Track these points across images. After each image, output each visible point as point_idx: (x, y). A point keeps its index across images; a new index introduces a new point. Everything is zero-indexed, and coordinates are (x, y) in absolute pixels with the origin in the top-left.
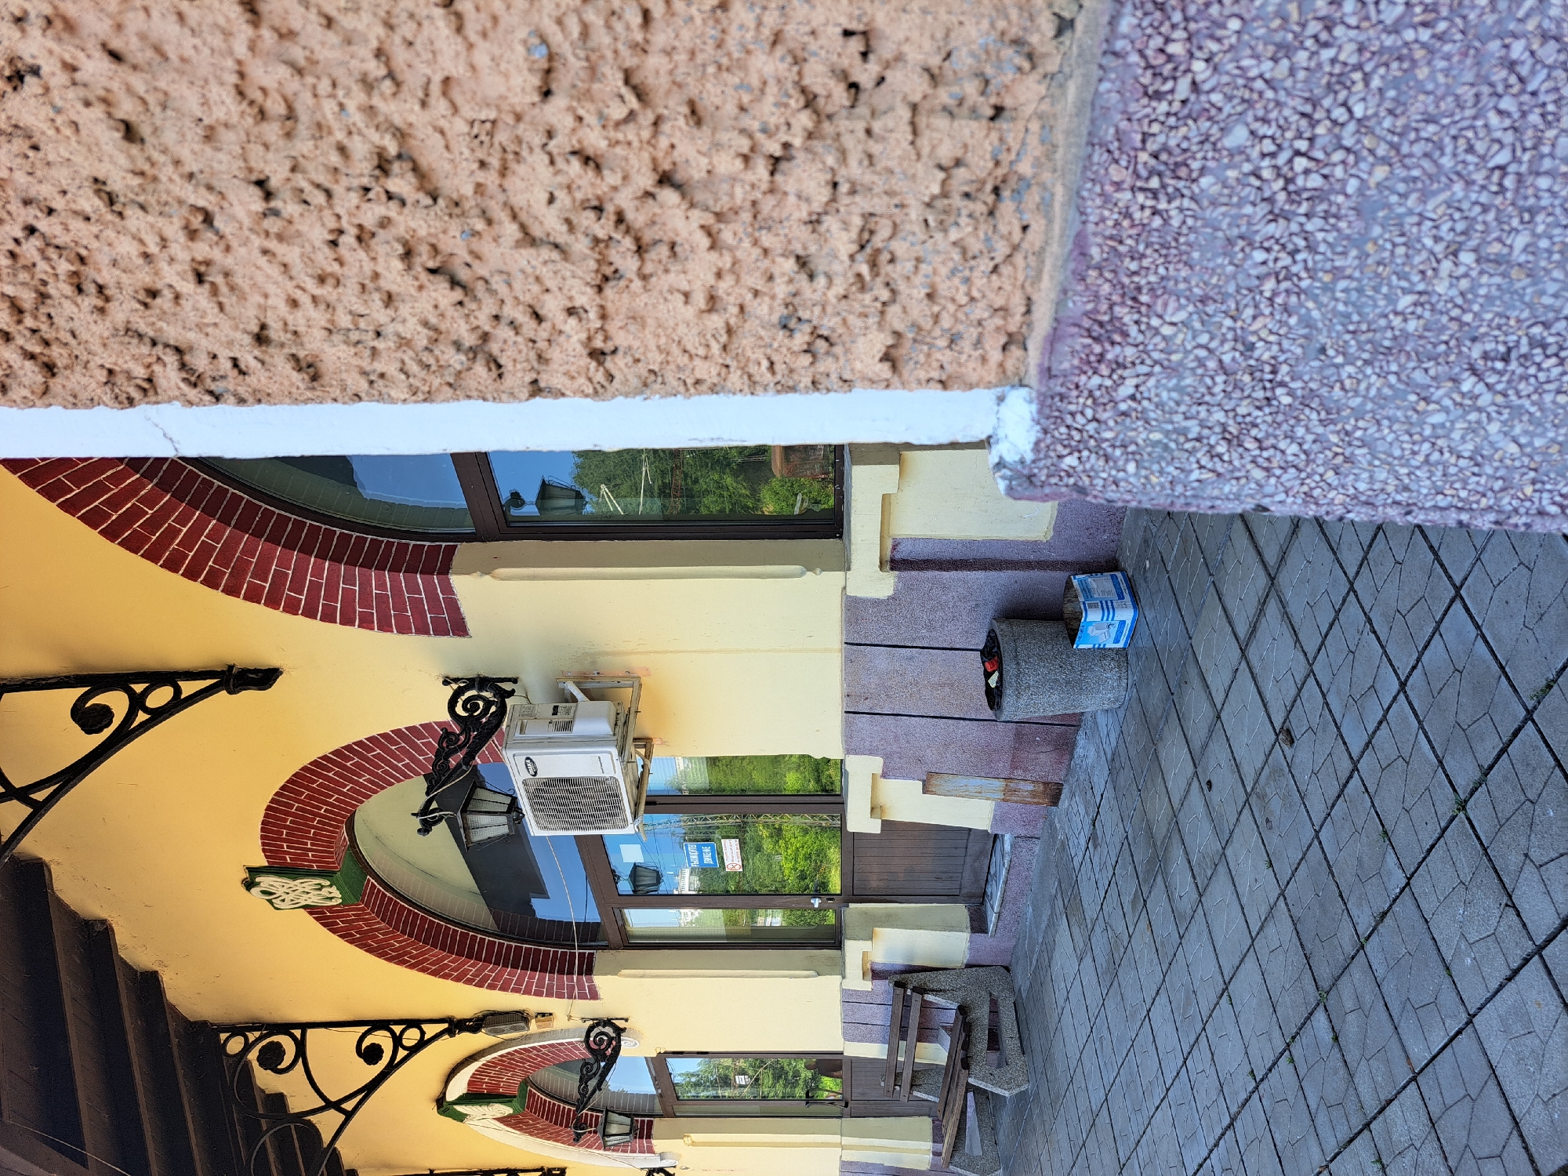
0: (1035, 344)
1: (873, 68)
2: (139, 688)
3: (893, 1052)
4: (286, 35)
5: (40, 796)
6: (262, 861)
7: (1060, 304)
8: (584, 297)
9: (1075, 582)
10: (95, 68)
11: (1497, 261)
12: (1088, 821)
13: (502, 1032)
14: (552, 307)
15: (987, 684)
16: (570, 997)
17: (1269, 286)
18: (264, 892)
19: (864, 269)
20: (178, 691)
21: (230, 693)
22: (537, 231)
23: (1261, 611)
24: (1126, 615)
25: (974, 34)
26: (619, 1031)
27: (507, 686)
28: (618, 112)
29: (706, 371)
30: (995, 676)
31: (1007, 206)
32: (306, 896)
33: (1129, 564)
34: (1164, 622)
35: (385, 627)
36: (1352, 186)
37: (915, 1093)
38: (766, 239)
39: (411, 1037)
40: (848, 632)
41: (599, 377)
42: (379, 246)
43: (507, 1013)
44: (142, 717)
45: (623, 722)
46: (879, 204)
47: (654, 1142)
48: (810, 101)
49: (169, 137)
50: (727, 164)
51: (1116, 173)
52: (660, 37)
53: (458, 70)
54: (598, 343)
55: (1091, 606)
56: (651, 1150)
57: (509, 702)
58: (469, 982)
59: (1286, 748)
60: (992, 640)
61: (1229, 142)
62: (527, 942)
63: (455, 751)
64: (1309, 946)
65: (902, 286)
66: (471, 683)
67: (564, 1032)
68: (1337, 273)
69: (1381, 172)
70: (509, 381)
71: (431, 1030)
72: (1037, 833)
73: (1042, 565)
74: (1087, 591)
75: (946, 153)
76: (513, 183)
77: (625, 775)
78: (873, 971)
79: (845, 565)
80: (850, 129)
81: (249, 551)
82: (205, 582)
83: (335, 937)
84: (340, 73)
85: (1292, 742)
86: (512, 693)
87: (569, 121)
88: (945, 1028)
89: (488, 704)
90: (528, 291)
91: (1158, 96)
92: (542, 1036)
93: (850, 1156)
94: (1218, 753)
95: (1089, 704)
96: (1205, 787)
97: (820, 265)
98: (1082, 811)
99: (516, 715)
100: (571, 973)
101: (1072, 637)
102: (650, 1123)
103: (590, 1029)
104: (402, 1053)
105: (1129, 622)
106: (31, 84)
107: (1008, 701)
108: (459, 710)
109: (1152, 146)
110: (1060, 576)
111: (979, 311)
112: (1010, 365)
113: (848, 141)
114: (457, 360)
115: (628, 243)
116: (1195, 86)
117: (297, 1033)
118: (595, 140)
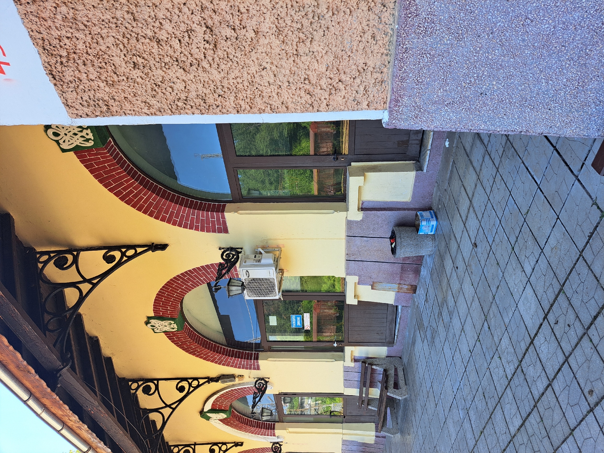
0: (388, 103)
1: (367, 67)
2: (123, 250)
3: (361, 392)
4: (297, 64)
5: (95, 281)
6: (152, 314)
7: (391, 97)
8: (327, 97)
9: (418, 214)
10: (274, 68)
11: (445, 90)
12: (425, 295)
13: (226, 382)
14: (323, 98)
15: (392, 247)
16: (250, 369)
17: (417, 94)
18: (152, 326)
19: (365, 93)
20: (136, 251)
21: (153, 252)
22: (322, 88)
23: (468, 212)
24: (434, 223)
25: (378, 63)
26: (266, 382)
27: (239, 250)
28: (335, 73)
29: (342, 108)
30: (394, 244)
31: (383, 84)
32: (165, 327)
33: (434, 208)
34: (444, 223)
35: (202, 230)
36: (425, 81)
37: (370, 407)
38: (352, 89)
39: (195, 383)
40: (347, 231)
41: (327, 109)
42: (301, 90)
43: (227, 375)
44: (125, 258)
45: (276, 261)
46: (367, 84)
47: (276, 431)
48: (359, 71)
49: (279, 76)
50: (348, 79)
51: (397, 80)
52: (341, 64)
53: (317, 68)
54: (328, 104)
55: (423, 220)
56: (274, 435)
57: (240, 255)
58: (216, 363)
59: (475, 248)
60: (393, 233)
61: (410, 76)
62: (236, 349)
63: (224, 269)
64: (482, 304)
65: (370, 95)
66: (228, 249)
67: (247, 383)
68: (426, 92)
69: (428, 79)
70: (314, 109)
71: (202, 381)
72: (409, 305)
73: (408, 209)
74: (422, 216)
75: (375, 77)
76: (321, 82)
77: (277, 278)
78: (354, 359)
79: (347, 210)
80: (364, 75)
81: (164, 204)
82: (149, 215)
83: (173, 344)
84: (302, 68)
85: (477, 246)
86: (241, 252)
87: (329, 74)
88: (379, 381)
89: (233, 255)
90: (319, 96)
91: (401, 70)
92: (240, 384)
93: (346, 438)
94: (460, 257)
95: (423, 252)
96: (456, 269)
97: (359, 92)
98: (423, 292)
99: (243, 258)
100: (251, 359)
101: (418, 230)
102: (274, 424)
103: (257, 381)
104: (192, 389)
105: (435, 226)
106: (265, 70)
107: (398, 251)
108: (224, 257)
109: (401, 76)
110: (414, 212)
111: (380, 98)
112: (384, 106)
113: (363, 76)
114: (308, 106)
115: (334, 89)
116: (405, 69)
117: (156, 382)
118: (332, 76)
